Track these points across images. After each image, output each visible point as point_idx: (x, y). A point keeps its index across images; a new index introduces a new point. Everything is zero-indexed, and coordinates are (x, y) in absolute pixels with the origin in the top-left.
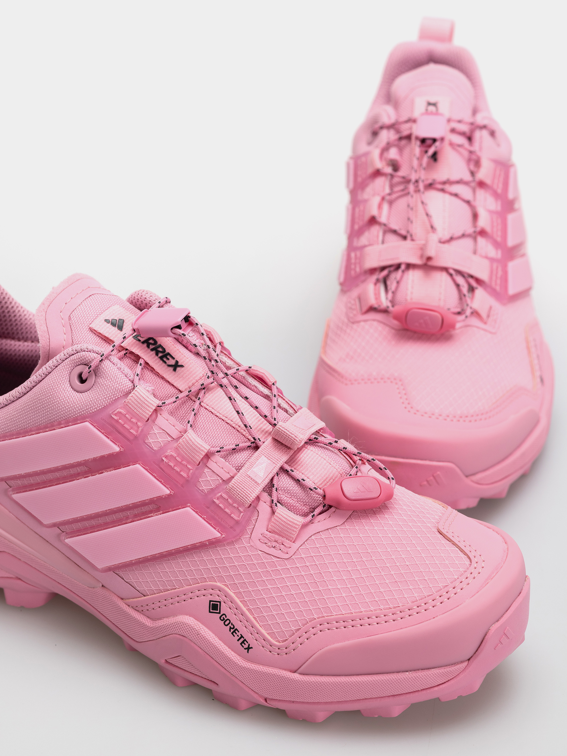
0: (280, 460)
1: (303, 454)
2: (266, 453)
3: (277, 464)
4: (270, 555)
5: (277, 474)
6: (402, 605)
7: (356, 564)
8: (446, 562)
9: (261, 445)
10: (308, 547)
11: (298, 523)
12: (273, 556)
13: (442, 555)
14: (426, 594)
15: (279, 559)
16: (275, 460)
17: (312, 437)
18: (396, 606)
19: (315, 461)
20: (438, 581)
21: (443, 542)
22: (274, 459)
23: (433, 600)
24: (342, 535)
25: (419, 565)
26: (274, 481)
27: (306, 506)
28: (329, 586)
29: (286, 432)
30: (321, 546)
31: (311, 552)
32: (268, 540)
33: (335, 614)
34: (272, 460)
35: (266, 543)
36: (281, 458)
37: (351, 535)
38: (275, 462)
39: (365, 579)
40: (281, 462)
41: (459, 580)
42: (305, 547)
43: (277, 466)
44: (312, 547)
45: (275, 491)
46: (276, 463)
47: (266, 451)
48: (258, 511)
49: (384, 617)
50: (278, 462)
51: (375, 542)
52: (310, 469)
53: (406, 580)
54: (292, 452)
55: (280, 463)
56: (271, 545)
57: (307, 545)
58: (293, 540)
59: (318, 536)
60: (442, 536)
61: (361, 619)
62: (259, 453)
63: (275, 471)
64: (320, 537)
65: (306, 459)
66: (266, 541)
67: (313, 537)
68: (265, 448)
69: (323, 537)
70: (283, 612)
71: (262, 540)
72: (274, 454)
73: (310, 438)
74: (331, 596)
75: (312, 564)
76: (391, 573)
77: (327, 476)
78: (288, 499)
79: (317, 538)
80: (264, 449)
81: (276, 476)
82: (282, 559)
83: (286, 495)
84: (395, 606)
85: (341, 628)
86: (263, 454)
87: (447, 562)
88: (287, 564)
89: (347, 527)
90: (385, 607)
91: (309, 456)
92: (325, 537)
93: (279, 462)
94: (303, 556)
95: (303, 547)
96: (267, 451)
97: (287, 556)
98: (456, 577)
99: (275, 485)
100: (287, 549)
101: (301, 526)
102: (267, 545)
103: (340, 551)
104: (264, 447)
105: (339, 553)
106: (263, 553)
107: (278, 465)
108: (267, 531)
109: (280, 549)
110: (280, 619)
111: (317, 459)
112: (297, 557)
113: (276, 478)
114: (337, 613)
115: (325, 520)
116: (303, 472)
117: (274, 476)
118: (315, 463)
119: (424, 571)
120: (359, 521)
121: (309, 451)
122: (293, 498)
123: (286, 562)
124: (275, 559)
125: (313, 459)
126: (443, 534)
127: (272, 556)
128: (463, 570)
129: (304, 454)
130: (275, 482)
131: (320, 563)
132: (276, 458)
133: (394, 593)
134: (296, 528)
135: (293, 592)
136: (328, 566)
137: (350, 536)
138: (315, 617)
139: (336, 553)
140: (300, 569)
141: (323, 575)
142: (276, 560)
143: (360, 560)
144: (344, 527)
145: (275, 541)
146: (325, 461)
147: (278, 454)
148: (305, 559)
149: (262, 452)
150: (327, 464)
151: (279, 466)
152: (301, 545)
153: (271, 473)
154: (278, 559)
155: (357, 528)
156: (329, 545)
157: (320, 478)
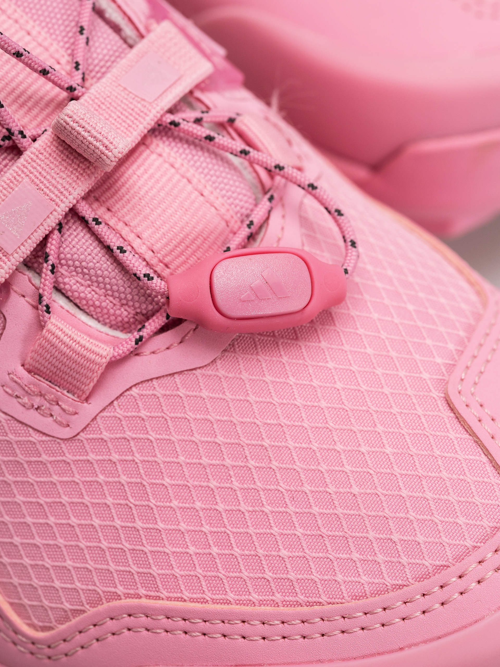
0: (67, 194)
1: (134, 167)
2: (36, 173)
3: (60, 202)
4: (26, 425)
5: (60, 226)
6: (329, 600)
7: (232, 473)
8: (451, 498)
9: (26, 149)
10: (120, 413)
11: (98, 359)
12: (33, 428)
13: (444, 474)
14: (389, 581)
15: (48, 438)
16: (57, 192)
17: (164, 119)
18: (314, 600)
19: (162, 188)
20: (424, 550)
21: (452, 435)
22: (53, 189)
23: (405, 603)
24: (205, 394)
25: (383, 498)
26: (49, 245)
27: (127, 307)
28: (159, 523)
29: (83, 133)
30: (153, 414)
31: (126, 429)
32: (24, 389)
33: (167, 594)
34: (48, 192)
35: (17, 397)
36: (70, 189)
37: (229, 396)
38: (55, 198)
39: (247, 518)
40: (71, 197)
41: (477, 556)
42: (112, 414)
43: (59, 210)
44: (129, 414)
45: (49, 273)
46: (57, 200)
47: (35, 165)
48: (4, 316)
49: (281, 625)
50: (62, 197)
51: (284, 421)
52: (148, 211)
53: (347, 535)
54: (99, 175)
55: (67, 201)
56: (29, 404)
57: (118, 410)
58: (84, 396)
59: (145, 390)
60: (452, 415)
61: (226, 621)
62: (17, 170)
63: (52, 222)
64: (151, 392)
65: (140, 183)
66: (19, 392)
67: (135, 391)
68: (35, 158)
69: (159, 392)
70: (48, 563)
71: (10, 388)
72: (55, 176)
73: (160, 122)
74: (161, 549)
75: (127, 458)
76: (311, 510)
77: (188, 229)
78: (82, 288)
79: (144, 392)
80: (30, 161)
81: (56, 232)
82: (54, 439)
83: (79, 280)
84: (310, 599)
85: (175, 632)
86: (28, 173)
87: (453, 498)
88: (66, 451)
89: (221, 373)
90: (287, 598)
91: (151, 171)
92: (163, 392)
93: (65, 200)
94: (106, 435)
95: (108, 414)
96: (38, 168)
97: (66, 433)
98: (469, 543)
99: (51, 257)
100: (68, 417)
101: (105, 365)
102: (20, 400)
103: (196, 435)
104: (32, 156)
105: (193, 439)
106: (10, 418)
107: (62, 205)
108: (23, 365)
109: (52, 415)
110: (39, 578)
111: (170, 180)
112: (91, 436)
113: (55, 237)
114: (171, 595)
115: (168, 351)
116: (127, 219)
117: (51, 232)
118: (162, 194)
119: (393, 515)
120: (254, 356)
121: (154, 157)
122: (94, 288)
123: (63, 445)
124: (36, 437)
125: (157, 181)
126: (456, 411)
127: (30, 429)
128: (491, 524)
129: (139, 167)
130: (51, 248)
131: (146, 459)
132: (59, 187)
133: (312, 566)
134: (93, 371)
135: (74, 521)
136: (163, 471)
137: (225, 397)
138: (119, 593)
139: (186, 438)
140: (96, 466)
141: (149, 490)
142: (40, 439)
143: (242, 464)
144: (214, 373)
145: (41, 395)
146: (189, 187)
147: (65, 176)
148: (110, 444)
149: (25, 170)
150: (193, 196)
151: (63, 208)
152: (104, 409)
153: (41, 227)
154: (44, 438)
155: (245, 376)
156: (172, 415)
157: (170, 235)
